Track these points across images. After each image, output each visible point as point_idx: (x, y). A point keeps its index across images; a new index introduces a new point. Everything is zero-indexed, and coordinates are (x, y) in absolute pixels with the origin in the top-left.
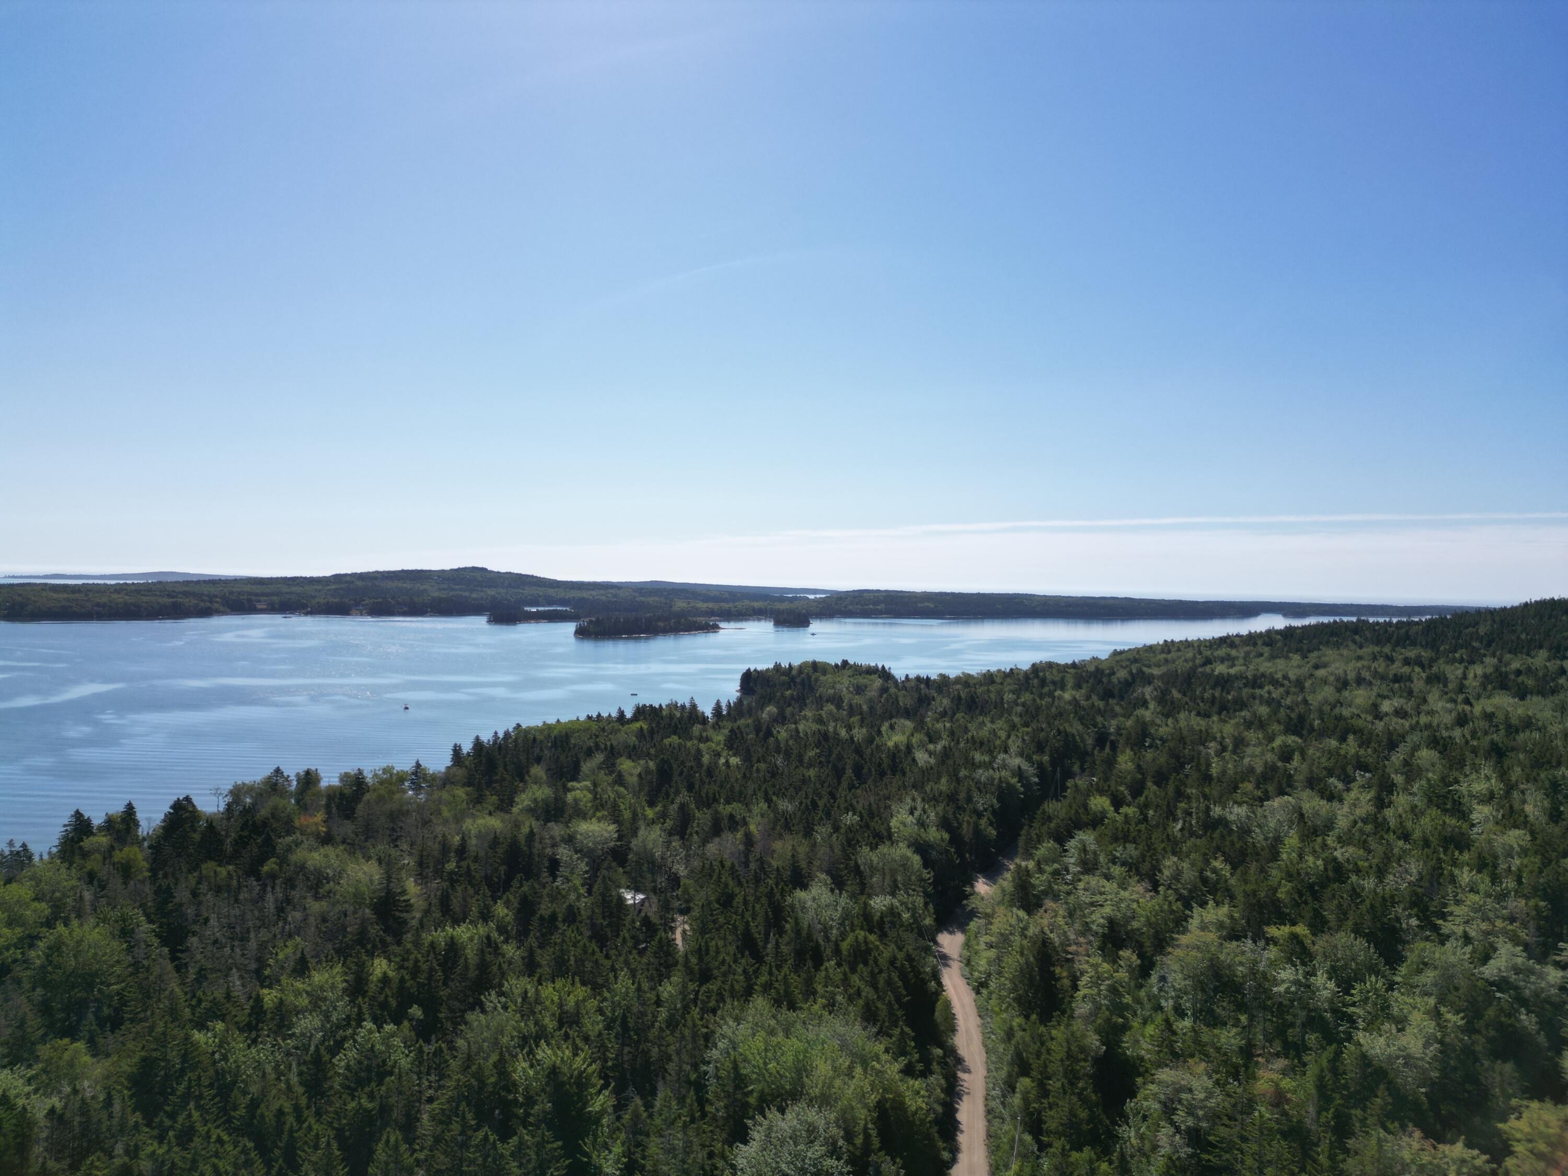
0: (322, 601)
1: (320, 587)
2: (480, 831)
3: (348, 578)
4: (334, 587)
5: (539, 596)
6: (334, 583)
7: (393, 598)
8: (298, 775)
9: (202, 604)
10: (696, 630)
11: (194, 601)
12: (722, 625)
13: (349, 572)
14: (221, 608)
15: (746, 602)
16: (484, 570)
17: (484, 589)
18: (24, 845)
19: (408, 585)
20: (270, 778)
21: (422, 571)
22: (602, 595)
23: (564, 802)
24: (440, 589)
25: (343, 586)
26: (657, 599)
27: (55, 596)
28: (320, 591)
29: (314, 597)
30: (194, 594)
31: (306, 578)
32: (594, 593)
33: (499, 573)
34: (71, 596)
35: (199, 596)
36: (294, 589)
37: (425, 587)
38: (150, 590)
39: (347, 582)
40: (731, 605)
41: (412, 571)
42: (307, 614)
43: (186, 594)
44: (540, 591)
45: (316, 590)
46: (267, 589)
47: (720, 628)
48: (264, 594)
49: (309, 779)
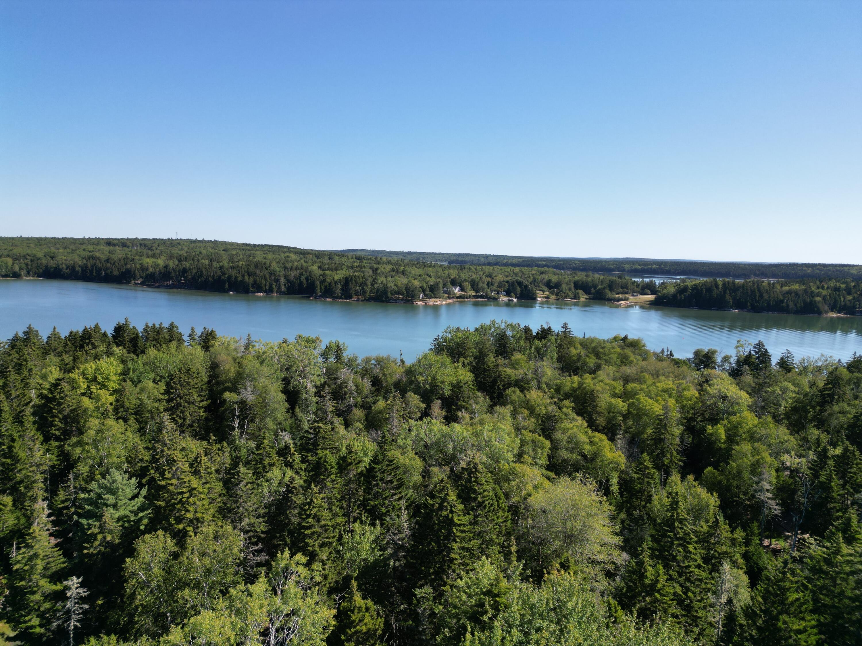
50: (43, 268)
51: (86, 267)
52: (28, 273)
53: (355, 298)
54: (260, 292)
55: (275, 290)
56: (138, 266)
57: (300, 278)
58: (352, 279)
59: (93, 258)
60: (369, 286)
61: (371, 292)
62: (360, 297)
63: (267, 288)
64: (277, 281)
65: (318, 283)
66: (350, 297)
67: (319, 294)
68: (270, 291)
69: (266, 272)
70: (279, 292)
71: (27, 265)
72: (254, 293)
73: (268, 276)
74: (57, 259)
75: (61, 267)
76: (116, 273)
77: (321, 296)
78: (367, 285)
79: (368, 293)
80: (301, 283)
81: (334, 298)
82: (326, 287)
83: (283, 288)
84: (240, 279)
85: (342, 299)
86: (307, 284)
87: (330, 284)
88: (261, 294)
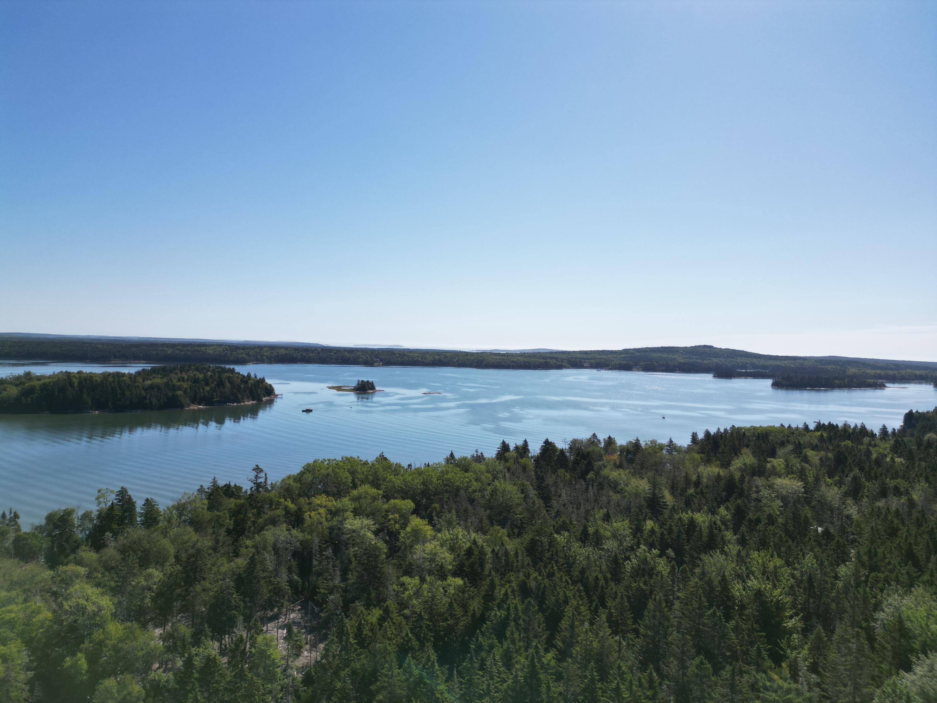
0: (617, 363)
1: (616, 356)
2: (709, 474)
3: (632, 351)
4: (624, 356)
5: (747, 363)
6: (624, 354)
7: (657, 362)
8: (604, 439)
9: (558, 363)
10: (866, 387)
11: (555, 361)
12: (887, 385)
13: (632, 348)
14: (567, 365)
15: (909, 371)
16: (711, 347)
17: (711, 359)
18: (482, 453)
19: (665, 355)
20: (590, 438)
21: (673, 347)
22: (792, 363)
23: (765, 468)
24: (684, 358)
25: (628, 355)
26: (834, 366)
27: (495, 357)
28: (616, 357)
29: (613, 361)
30: (555, 358)
31: (609, 351)
32: (786, 362)
33: (721, 349)
34: (502, 358)
35: (556, 359)
36: (603, 357)
37: (675, 356)
38: (535, 356)
39: (630, 353)
40: (895, 372)
41: (668, 347)
42: (609, 369)
43: (551, 358)
44: (748, 360)
45: (614, 357)
46: (589, 356)
47: (886, 387)
48: (587, 359)
49: (610, 441)
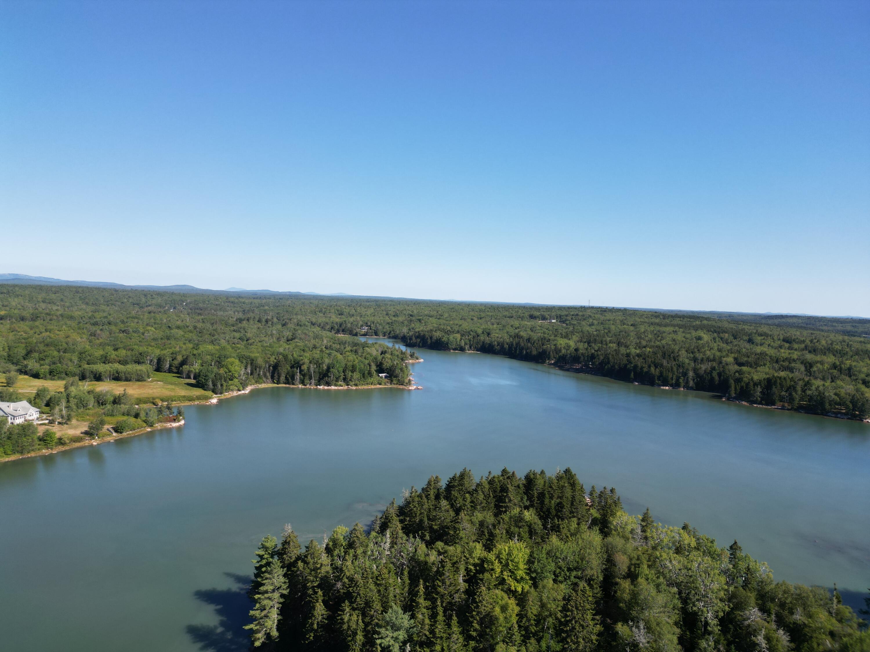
50: (481, 344)
51: (512, 345)
52: (470, 347)
53: (779, 405)
54: (666, 386)
55: (682, 384)
56: (553, 347)
57: (711, 372)
58: (776, 382)
59: (517, 336)
60: (799, 392)
61: (802, 399)
62: (786, 405)
63: (674, 382)
64: (685, 374)
65: (732, 382)
66: (773, 404)
67: (734, 395)
68: (676, 385)
69: (674, 363)
70: (687, 387)
71: (470, 341)
72: (660, 385)
73: (675, 369)
74: (492, 336)
75: (493, 344)
76: (534, 352)
77: (736, 398)
78: (796, 392)
79: (796, 402)
80: (712, 379)
81: (752, 402)
82: (742, 387)
83: (691, 383)
84: (645, 370)
85: (762, 404)
86: (719, 381)
87: (747, 384)
88: (667, 388)
